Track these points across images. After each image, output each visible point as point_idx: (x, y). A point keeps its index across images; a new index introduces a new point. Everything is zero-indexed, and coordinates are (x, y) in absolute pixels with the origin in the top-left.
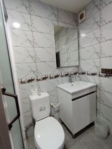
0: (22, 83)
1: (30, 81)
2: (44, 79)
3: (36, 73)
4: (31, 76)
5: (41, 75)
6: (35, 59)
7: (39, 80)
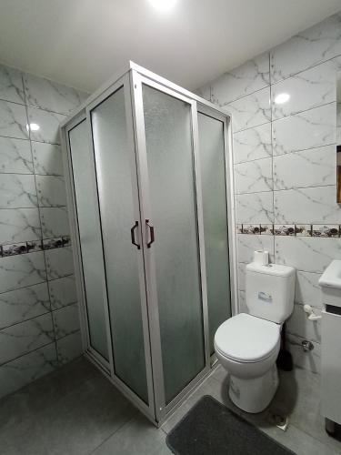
0: (243, 231)
1: (256, 230)
2: (290, 231)
3: (271, 215)
4: (261, 221)
5: (283, 222)
6: (272, 182)
7: (278, 233)
